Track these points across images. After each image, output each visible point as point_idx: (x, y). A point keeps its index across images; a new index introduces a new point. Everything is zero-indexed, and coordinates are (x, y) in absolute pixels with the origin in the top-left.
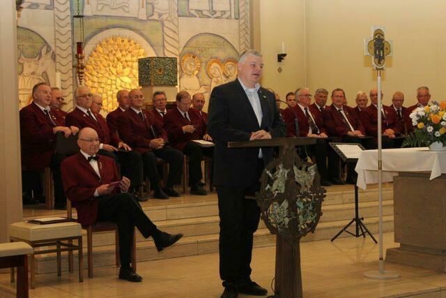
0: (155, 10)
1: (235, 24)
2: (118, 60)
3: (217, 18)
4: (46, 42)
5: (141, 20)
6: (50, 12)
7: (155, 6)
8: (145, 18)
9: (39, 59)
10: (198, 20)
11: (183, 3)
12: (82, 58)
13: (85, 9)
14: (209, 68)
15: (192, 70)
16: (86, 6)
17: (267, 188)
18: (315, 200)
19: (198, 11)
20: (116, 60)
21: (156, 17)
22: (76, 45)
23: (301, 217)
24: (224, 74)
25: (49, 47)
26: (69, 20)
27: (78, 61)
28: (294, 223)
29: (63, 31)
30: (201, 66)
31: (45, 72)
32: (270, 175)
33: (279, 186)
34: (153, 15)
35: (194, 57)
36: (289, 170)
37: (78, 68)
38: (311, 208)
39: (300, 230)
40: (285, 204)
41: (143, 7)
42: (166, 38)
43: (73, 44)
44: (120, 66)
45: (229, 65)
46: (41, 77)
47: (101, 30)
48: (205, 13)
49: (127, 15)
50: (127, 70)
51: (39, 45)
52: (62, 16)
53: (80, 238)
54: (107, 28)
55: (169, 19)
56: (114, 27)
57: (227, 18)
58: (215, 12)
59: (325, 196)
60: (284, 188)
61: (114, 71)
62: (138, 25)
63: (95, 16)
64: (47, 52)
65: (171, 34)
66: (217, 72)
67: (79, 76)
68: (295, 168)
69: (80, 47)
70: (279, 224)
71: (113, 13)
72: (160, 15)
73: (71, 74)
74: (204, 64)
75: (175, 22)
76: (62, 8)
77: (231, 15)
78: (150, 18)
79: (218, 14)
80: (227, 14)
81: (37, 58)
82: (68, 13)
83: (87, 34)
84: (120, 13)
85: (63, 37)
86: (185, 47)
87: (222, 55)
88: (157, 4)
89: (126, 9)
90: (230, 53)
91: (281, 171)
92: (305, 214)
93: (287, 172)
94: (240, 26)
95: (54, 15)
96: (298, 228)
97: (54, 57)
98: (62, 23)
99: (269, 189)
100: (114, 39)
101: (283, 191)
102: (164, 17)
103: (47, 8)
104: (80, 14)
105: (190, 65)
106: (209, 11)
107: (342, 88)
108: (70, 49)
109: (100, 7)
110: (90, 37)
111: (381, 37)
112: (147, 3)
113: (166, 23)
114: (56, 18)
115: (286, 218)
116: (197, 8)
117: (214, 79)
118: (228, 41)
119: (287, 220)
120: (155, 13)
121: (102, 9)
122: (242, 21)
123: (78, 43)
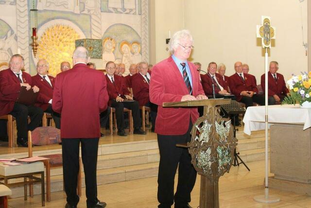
0: (86, 7)
1: (138, 17)
2: (61, 40)
3: (127, 13)
4: (10, 28)
5: (76, 14)
6: (13, 7)
7: (86, 4)
8: (78, 12)
9: (6, 39)
10: (114, 15)
11: (104, 3)
12: (36, 39)
13: (38, 6)
14: (121, 47)
15: (110, 48)
16: (39, 3)
17: (196, 139)
18: (230, 147)
19: (114, 8)
20: (58, 40)
21: (86, 12)
22: (32, 30)
23: (220, 160)
24: (131, 52)
25: (12, 31)
26: (27, 13)
27: (33, 41)
28: (215, 165)
29: (22, 20)
30: (116, 45)
31: (10, 49)
32: (199, 129)
33: (204, 137)
34: (84, 10)
35: (111, 40)
36: (212, 124)
37: (33, 46)
38: (227, 153)
39: (219, 170)
40: (209, 151)
41: (77, 5)
42: (93, 27)
43: (30, 29)
44: (61, 45)
45: (135, 45)
46: (7, 52)
47: (49, 20)
48: (119, 10)
49: (67, 10)
50: (67, 48)
51: (6, 30)
52: (22, 10)
53: (42, 173)
54: (53, 19)
55: (95, 13)
56: (58, 18)
57: (133, 14)
58: (125, 10)
59: (237, 144)
60: (208, 139)
61: (57, 48)
62: (74, 18)
63: (45, 11)
64: (12, 34)
65: (96, 24)
66: (127, 50)
67: (34, 51)
68: (216, 123)
69: (34, 31)
70: (205, 166)
71: (57, 9)
72: (89, 11)
73: (27, 50)
74: (118, 45)
75: (99, 16)
76: (22, 4)
77: (136, 12)
78: (82, 13)
79: (128, 11)
80: (134, 11)
81: (5, 38)
82: (26, 7)
83: (40, 22)
84: (62, 9)
85: (23, 24)
86: (105, 33)
87: (130, 38)
88: (87, 3)
89: (66, 6)
90: (135, 37)
91: (206, 125)
92: (223, 158)
93: (210, 126)
94: (141, 19)
95: (17, 9)
96: (218, 169)
97: (16, 38)
98: (22, 15)
99: (197, 140)
100: (58, 26)
101: (207, 141)
102: (92, 12)
103: (11, 4)
104: (35, 9)
105: (109, 45)
106: (121, 9)
107: (215, 62)
108: (27, 32)
109: (48, 4)
110: (42, 25)
111: (268, 24)
112: (80, 2)
113: (93, 17)
114: (18, 11)
115: (210, 162)
116: (113, 7)
117: (125, 55)
118: (134, 30)
119: (210, 163)
120: (85, 9)
121: (50, 5)
122: (143, 16)
123: (33, 29)
